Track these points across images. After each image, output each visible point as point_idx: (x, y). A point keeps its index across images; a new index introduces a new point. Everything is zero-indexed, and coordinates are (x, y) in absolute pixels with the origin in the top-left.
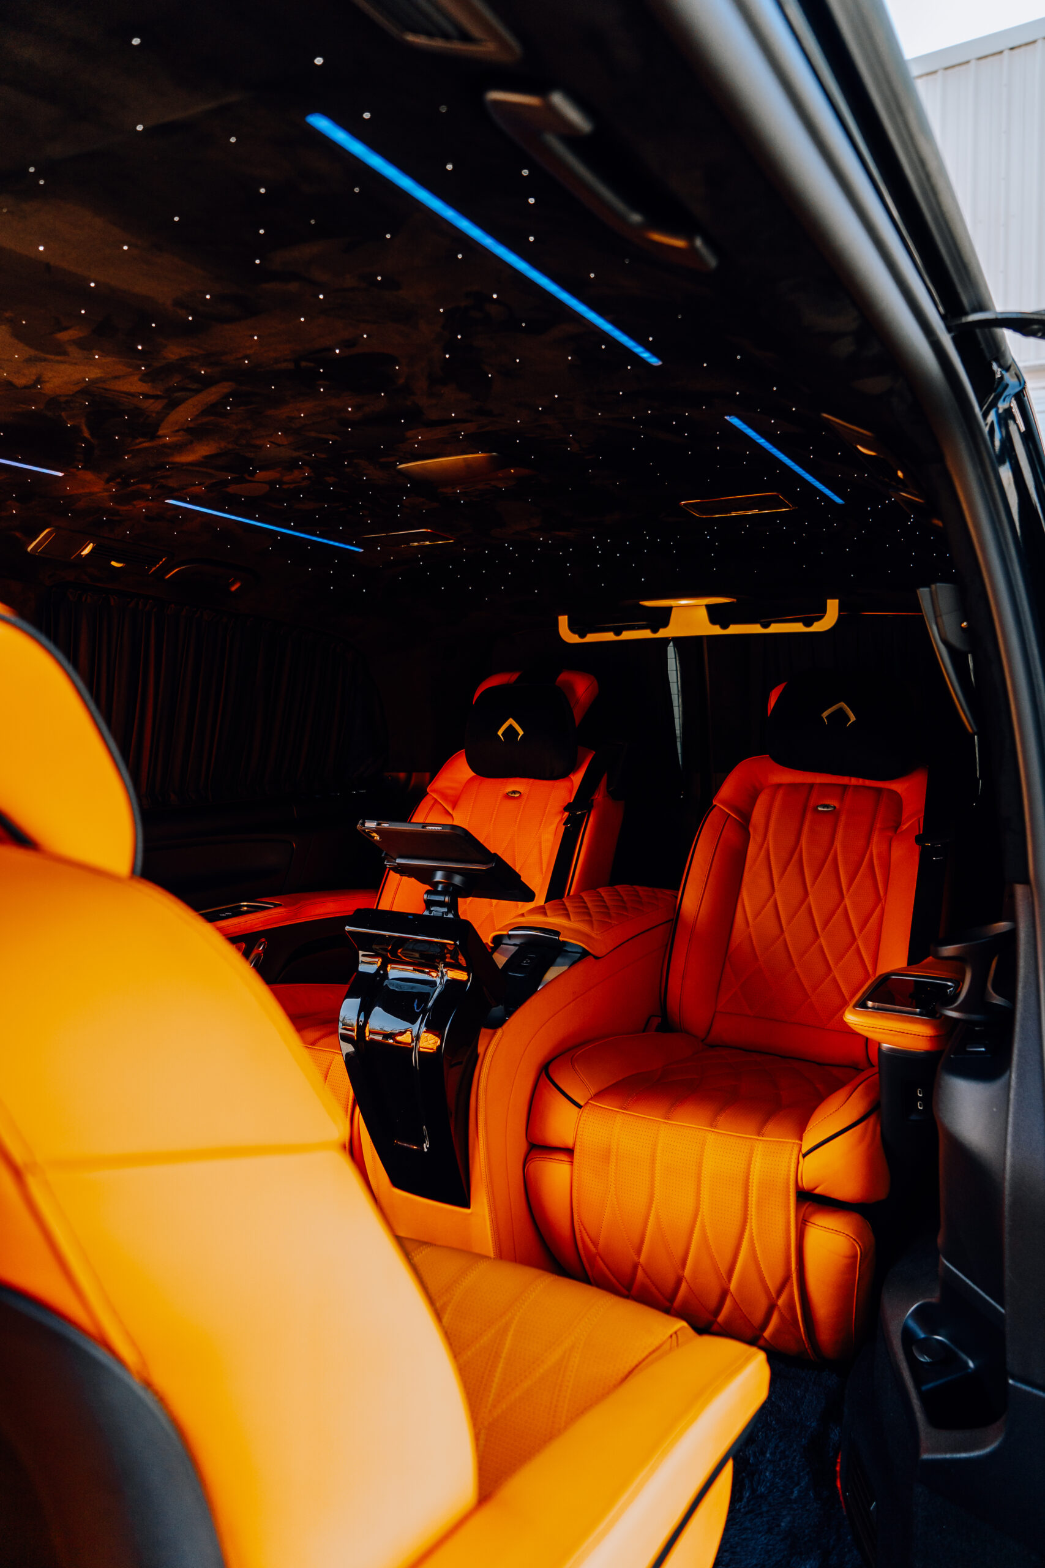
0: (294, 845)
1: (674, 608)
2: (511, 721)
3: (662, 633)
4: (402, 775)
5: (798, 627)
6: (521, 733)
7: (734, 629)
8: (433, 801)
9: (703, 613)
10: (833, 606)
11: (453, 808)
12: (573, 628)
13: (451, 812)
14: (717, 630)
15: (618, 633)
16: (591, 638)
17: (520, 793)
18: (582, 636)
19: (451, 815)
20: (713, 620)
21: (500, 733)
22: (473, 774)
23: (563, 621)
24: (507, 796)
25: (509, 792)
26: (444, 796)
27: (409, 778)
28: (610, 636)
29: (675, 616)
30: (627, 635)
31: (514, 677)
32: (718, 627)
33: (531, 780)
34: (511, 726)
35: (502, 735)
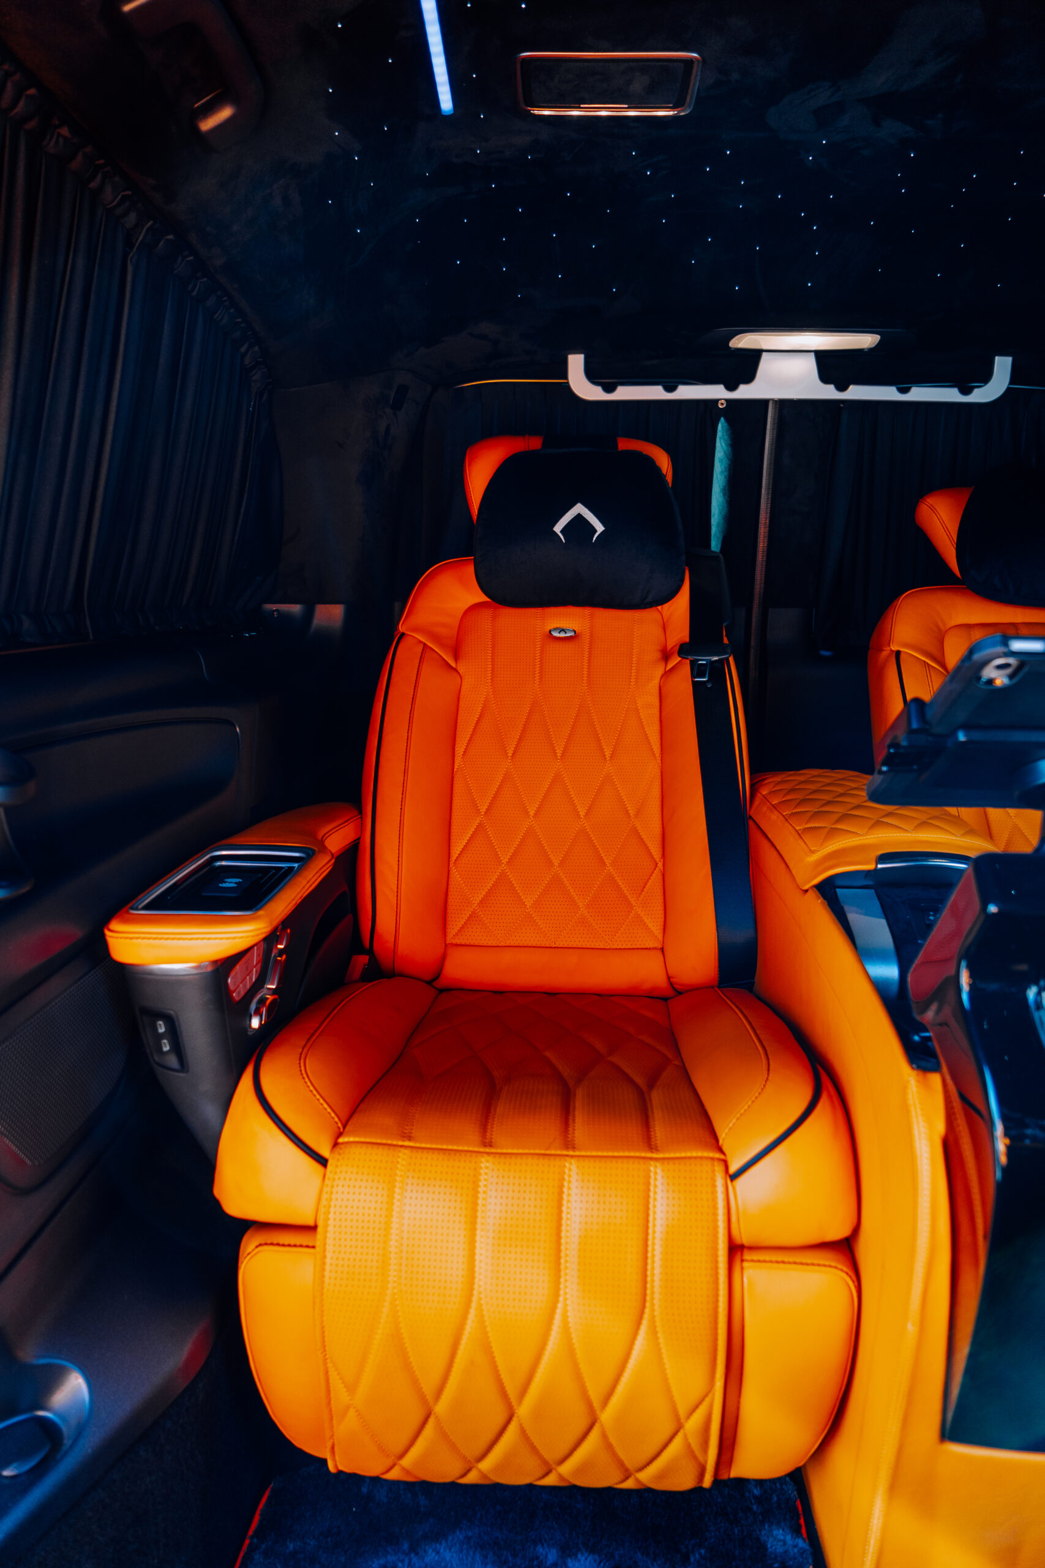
0: (238, 730)
1: (764, 355)
2: (579, 509)
3: (744, 392)
4: (296, 609)
5: (950, 395)
6: (600, 528)
7: (857, 392)
8: (421, 647)
9: (808, 366)
10: (1003, 366)
11: (456, 658)
12: (592, 374)
13: (453, 664)
14: (829, 392)
15: (670, 389)
16: (625, 393)
17: (575, 632)
18: (609, 388)
19: (455, 670)
20: (825, 376)
21: (558, 528)
22: (484, 598)
23: (576, 363)
24: (549, 636)
25: (555, 629)
26: (436, 638)
27: (309, 614)
28: (655, 393)
29: (767, 365)
30: (687, 392)
31: (534, 443)
32: (832, 387)
33: (587, 611)
34: (579, 517)
35: (561, 532)
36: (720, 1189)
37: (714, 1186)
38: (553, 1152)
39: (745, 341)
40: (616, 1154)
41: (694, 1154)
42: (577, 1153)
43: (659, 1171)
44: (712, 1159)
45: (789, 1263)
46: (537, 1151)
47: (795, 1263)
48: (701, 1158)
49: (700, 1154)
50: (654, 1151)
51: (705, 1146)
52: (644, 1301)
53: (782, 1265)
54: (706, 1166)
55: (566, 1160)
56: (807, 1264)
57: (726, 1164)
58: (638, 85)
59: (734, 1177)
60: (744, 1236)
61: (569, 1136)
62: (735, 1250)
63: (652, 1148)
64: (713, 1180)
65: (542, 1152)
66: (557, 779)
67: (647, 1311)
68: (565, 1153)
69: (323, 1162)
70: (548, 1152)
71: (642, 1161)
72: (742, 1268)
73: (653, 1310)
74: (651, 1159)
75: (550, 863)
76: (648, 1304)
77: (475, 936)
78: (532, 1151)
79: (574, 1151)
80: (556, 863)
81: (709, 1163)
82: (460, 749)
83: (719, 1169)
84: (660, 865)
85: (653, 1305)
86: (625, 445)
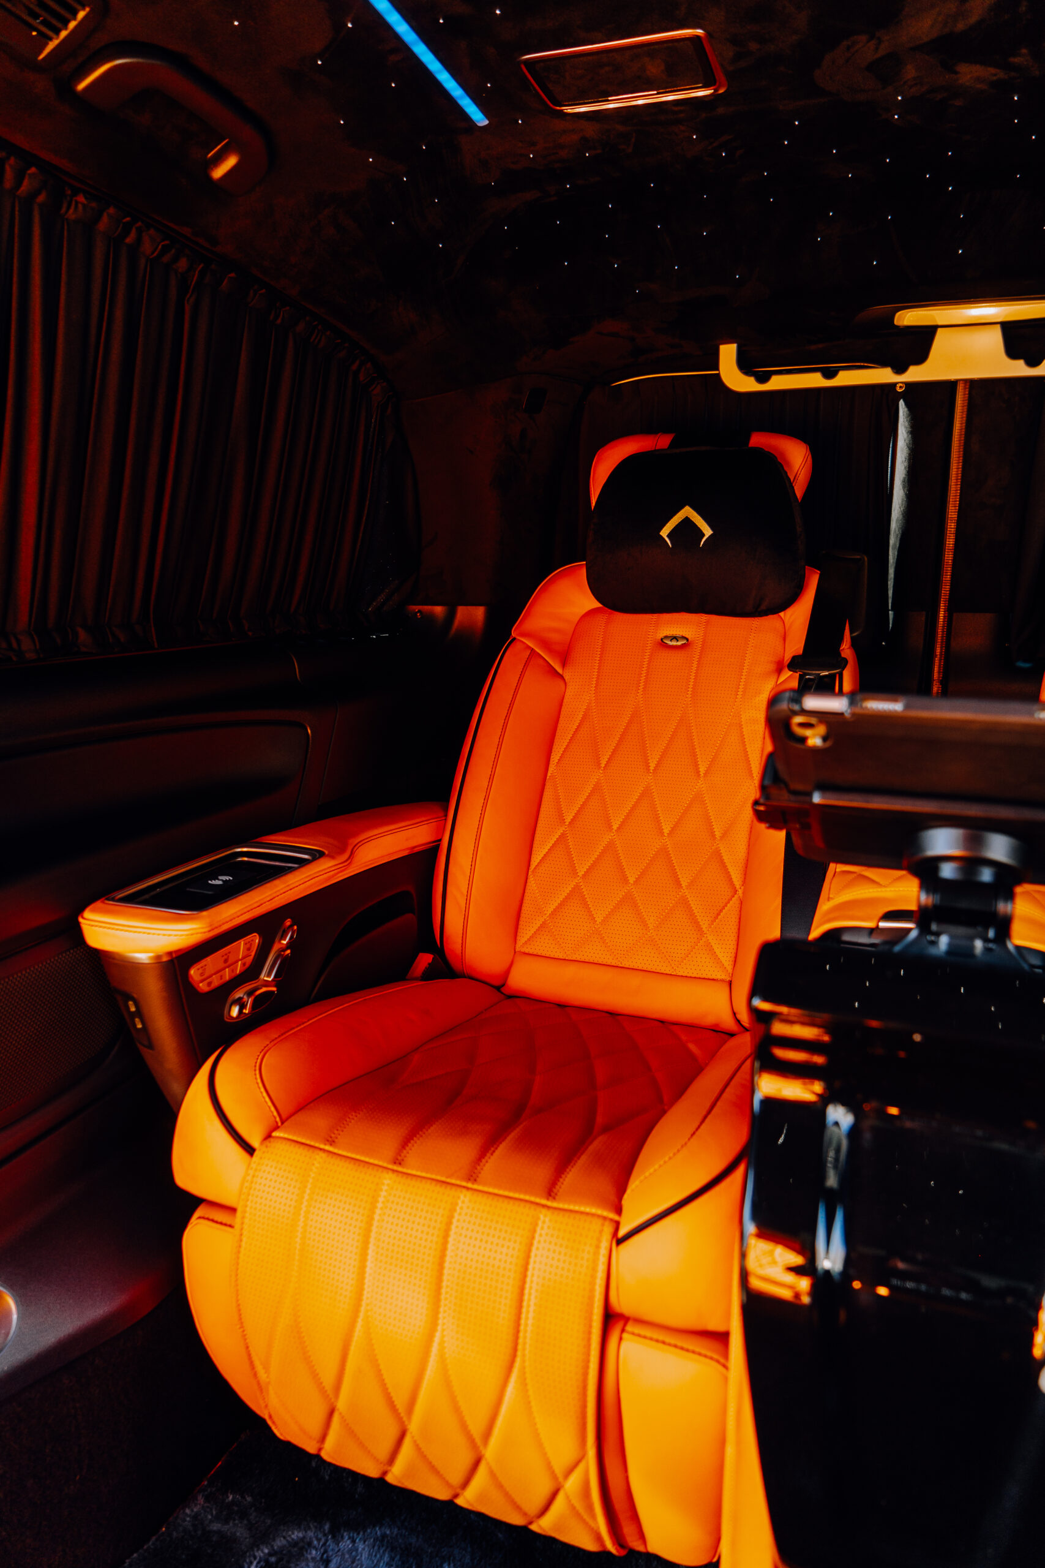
0: (309, 731)
1: (939, 330)
2: (687, 512)
3: (915, 374)
4: (438, 610)
6: (708, 532)
8: (528, 652)
9: (994, 339)
11: (564, 665)
12: (745, 365)
13: (560, 670)
14: (1019, 369)
15: (829, 374)
16: (779, 383)
17: (687, 639)
18: (763, 378)
19: (561, 677)
20: (1012, 352)
21: (664, 533)
22: (597, 604)
23: (728, 353)
24: (662, 644)
25: (666, 637)
26: (546, 644)
27: (451, 615)
28: (814, 380)
29: (941, 342)
30: (847, 378)
31: (663, 441)
32: (1021, 363)
33: (704, 618)
34: (687, 521)
35: (668, 536)
36: (603, 1252)
37: (598, 1247)
38: (453, 1181)
39: (909, 318)
40: (511, 1194)
41: (588, 1210)
42: (475, 1186)
43: (547, 1220)
44: (605, 1218)
45: (670, 1345)
46: (439, 1178)
47: (676, 1346)
48: (593, 1215)
49: (594, 1210)
50: (550, 1198)
51: (602, 1202)
52: (515, 1349)
53: (661, 1345)
54: (596, 1224)
55: (461, 1192)
56: (687, 1350)
57: (617, 1225)
58: (654, 69)
59: (620, 1241)
60: (622, 1303)
61: (478, 1168)
62: (611, 1319)
63: (550, 1195)
64: (599, 1240)
65: (443, 1179)
66: (646, 793)
67: (518, 1360)
68: (464, 1184)
69: (250, 1150)
70: (448, 1180)
71: (533, 1207)
72: (621, 1339)
73: (524, 1361)
74: (544, 1206)
75: (625, 880)
76: (519, 1353)
77: (543, 946)
78: (433, 1176)
79: (473, 1184)
80: (632, 880)
81: (599, 1222)
82: (555, 757)
83: (608, 1230)
84: (740, 892)
85: (524, 1355)
86: (758, 440)
